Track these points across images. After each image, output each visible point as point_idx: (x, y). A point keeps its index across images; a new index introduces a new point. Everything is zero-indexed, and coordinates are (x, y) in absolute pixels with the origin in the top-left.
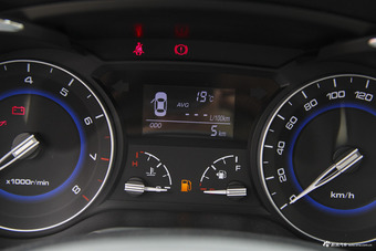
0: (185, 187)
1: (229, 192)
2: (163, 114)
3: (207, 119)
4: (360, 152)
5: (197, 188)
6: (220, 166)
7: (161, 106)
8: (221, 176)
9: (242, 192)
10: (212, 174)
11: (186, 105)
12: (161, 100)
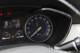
0: (13, 37)
1: (21, 37)
2: (7, 25)
3: (15, 25)
4: (41, 27)
5: (15, 37)
6: (19, 33)
7: (7, 24)
8: (19, 34)
9: (23, 36)
10: (17, 34)
11: (11, 23)
12: (7, 23)
